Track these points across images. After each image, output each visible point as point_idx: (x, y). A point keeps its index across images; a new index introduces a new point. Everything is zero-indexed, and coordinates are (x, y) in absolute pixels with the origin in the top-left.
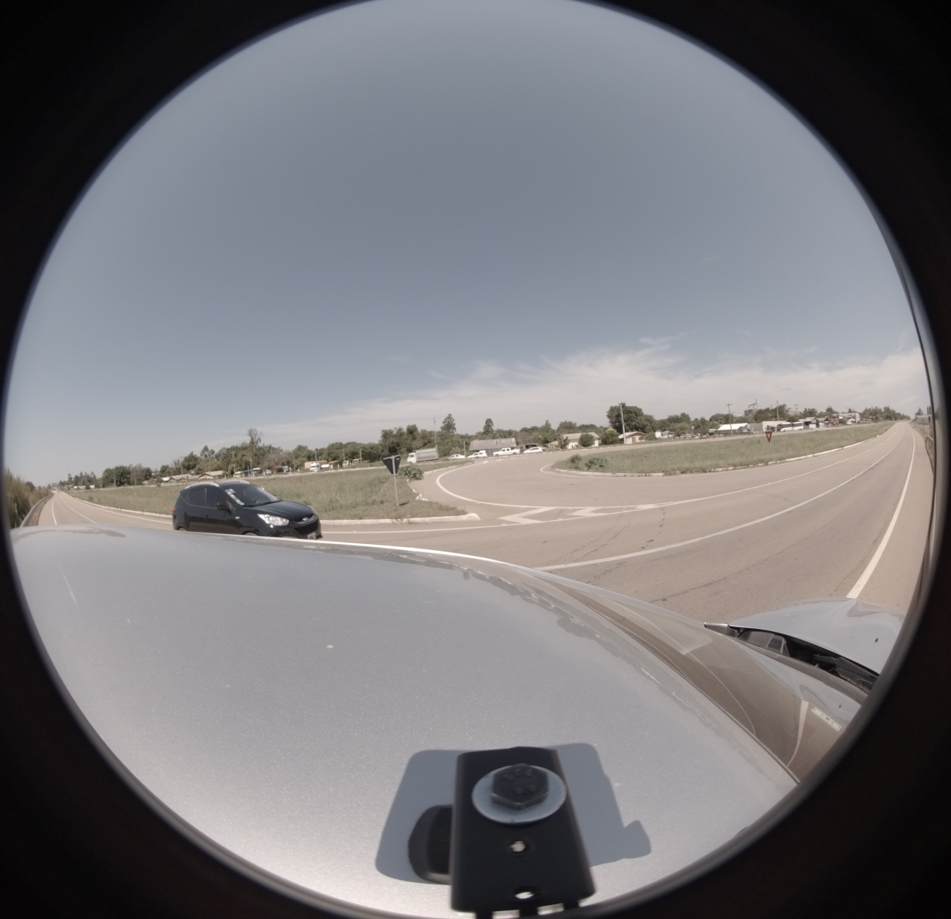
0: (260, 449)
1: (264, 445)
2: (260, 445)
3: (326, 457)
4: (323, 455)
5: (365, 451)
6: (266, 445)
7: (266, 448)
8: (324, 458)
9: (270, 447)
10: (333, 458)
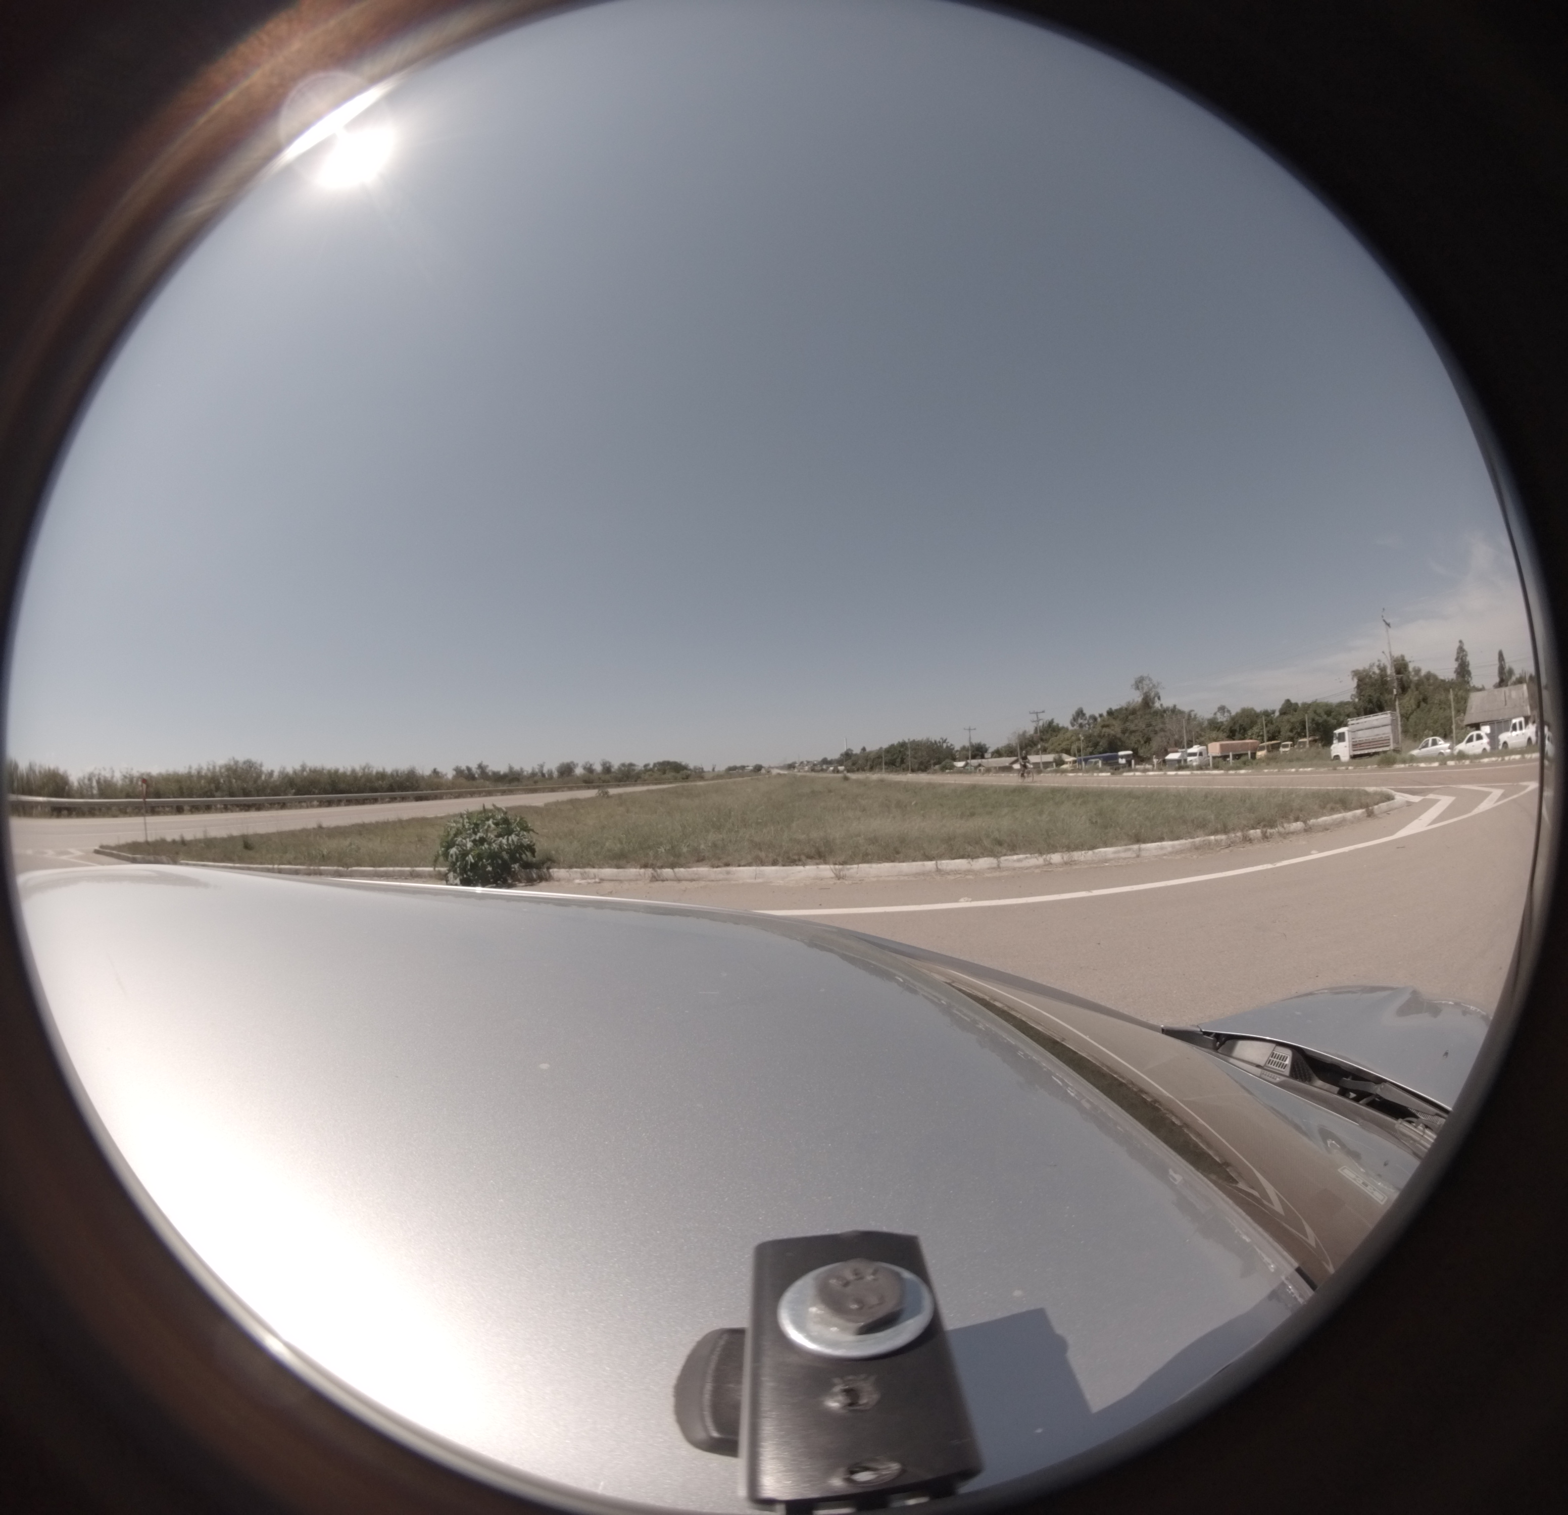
0: (1156, 713)
1: (1161, 705)
2: (1157, 705)
3: (1260, 732)
4: (1254, 728)
5: (1317, 718)
6: (1165, 706)
7: (1165, 711)
8: (1257, 732)
9: (1174, 711)
10: (1270, 735)
